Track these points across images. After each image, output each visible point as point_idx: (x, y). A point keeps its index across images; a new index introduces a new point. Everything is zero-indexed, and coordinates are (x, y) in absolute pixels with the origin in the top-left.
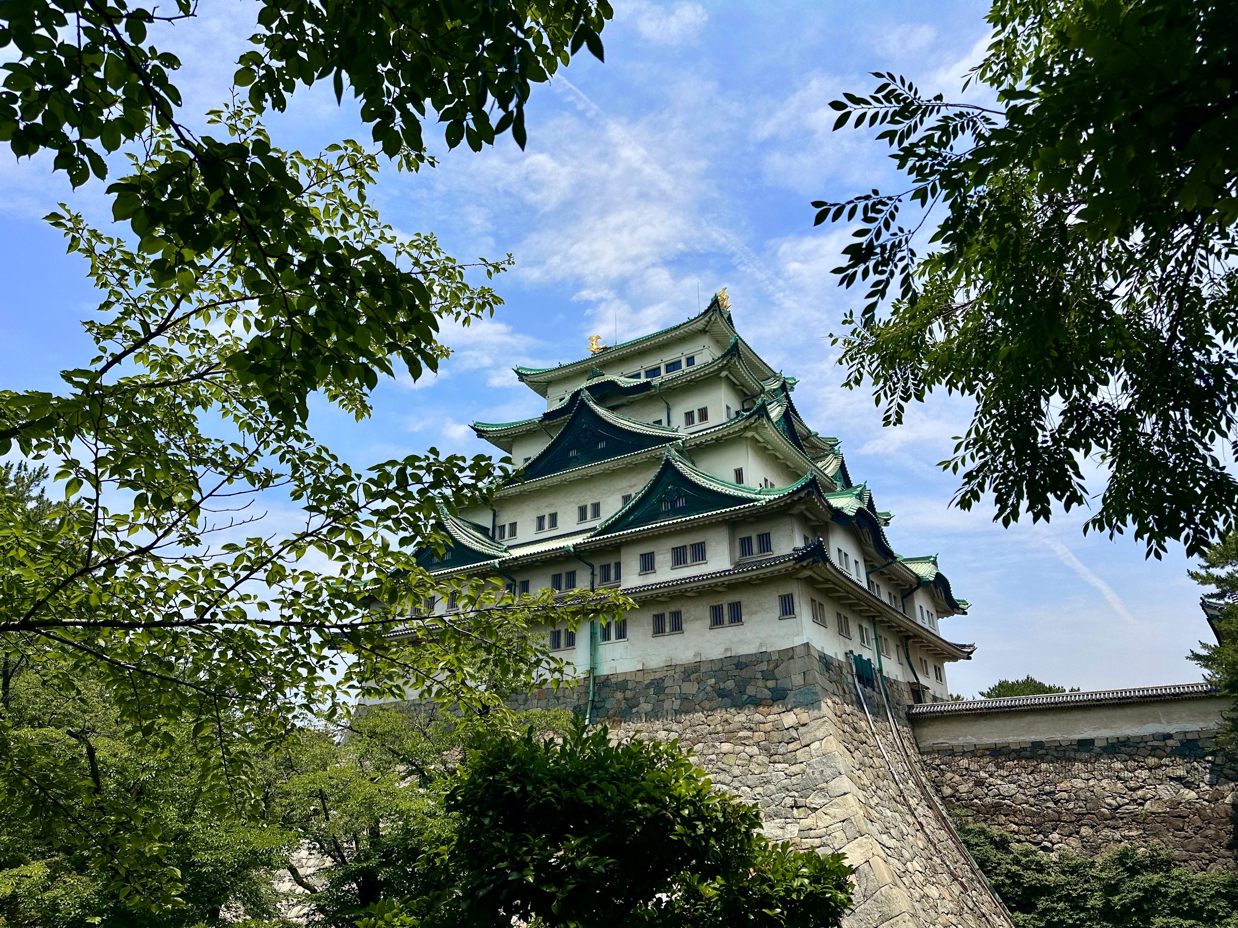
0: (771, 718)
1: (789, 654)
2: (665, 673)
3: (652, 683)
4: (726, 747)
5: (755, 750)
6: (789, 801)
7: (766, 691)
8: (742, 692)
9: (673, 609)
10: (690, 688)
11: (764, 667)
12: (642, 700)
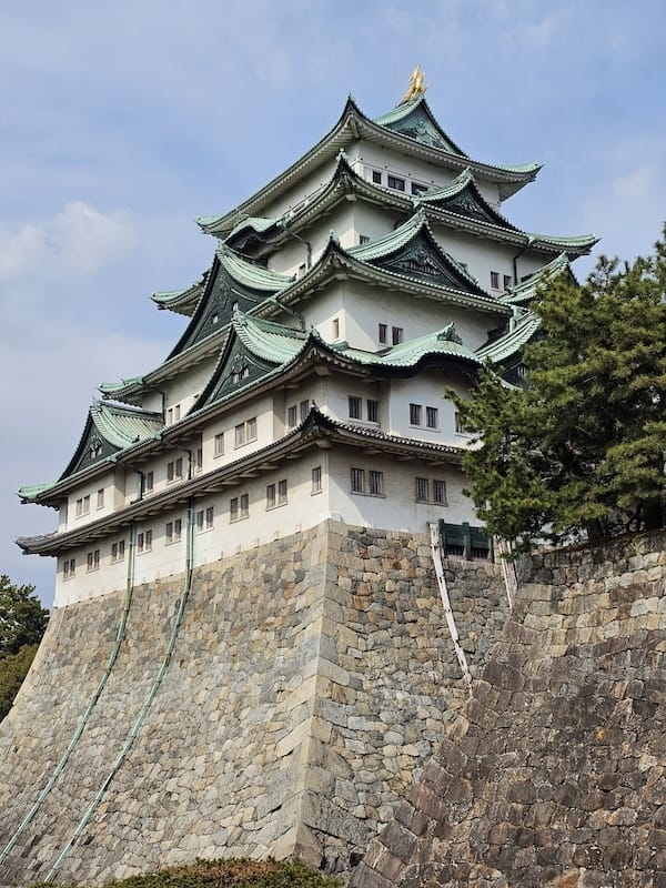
0: (290, 602)
1: (313, 533)
2: (236, 561)
3: (226, 573)
4: (256, 634)
5: (271, 636)
6: (276, 687)
7: (294, 575)
8: (279, 577)
9: (243, 494)
10: (249, 576)
11: (295, 549)
12: (217, 590)
